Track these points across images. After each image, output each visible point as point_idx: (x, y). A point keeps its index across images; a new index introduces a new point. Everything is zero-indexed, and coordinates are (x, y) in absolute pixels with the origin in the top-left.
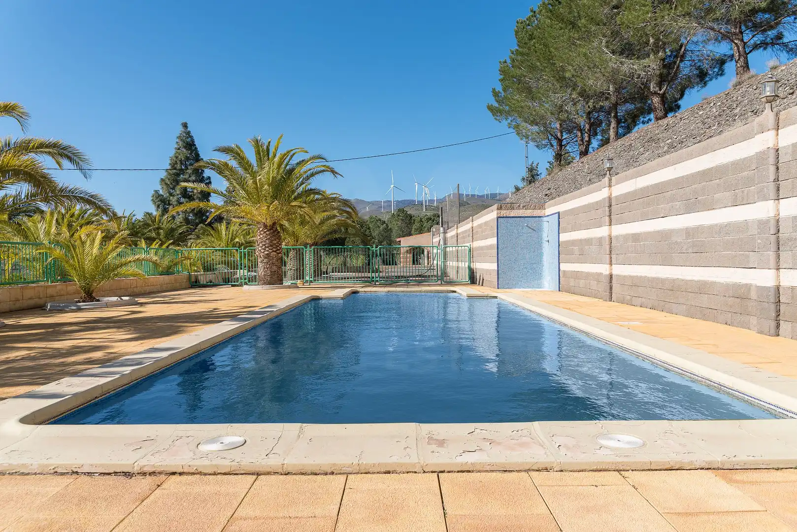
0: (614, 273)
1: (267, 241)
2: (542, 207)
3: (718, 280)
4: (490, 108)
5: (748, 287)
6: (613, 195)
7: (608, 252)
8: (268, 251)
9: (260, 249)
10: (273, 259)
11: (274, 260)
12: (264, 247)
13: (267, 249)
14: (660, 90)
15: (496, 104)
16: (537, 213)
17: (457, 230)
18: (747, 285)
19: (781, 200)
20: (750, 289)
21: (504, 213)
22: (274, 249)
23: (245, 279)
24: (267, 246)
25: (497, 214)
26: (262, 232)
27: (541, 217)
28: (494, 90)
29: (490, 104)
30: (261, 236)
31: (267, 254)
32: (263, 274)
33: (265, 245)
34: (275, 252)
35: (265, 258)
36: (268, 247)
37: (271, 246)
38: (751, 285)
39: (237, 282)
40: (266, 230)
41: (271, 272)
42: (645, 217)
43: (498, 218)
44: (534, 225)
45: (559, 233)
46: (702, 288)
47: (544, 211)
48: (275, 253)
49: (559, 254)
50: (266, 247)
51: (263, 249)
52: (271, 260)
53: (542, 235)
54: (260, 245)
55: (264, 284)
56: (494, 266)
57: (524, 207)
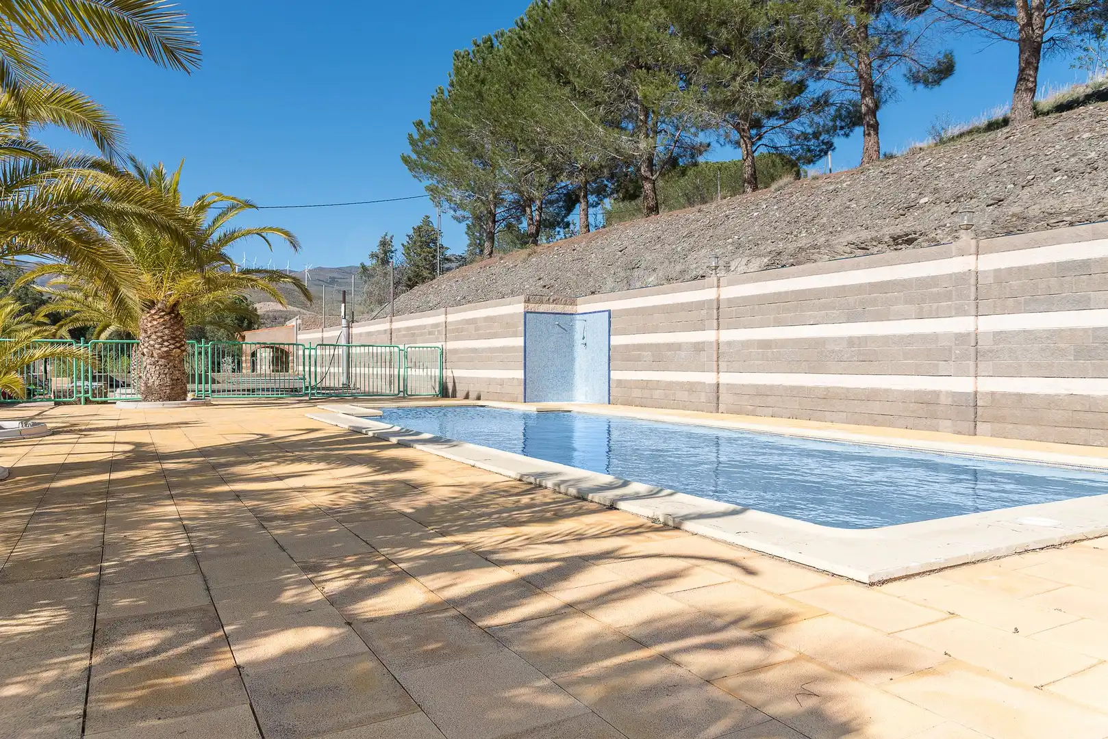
0: (722, 381)
1: (167, 331)
2: (573, 303)
3: (893, 388)
4: (406, 160)
5: (937, 394)
6: (721, 297)
7: (715, 359)
8: (167, 346)
9: (152, 342)
10: (175, 360)
11: (176, 362)
12: (160, 340)
13: (166, 344)
14: (652, 175)
15: (414, 157)
16: (568, 309)
17: (391, 325)
18: (934, 392)
19: (979, 317)
20: (938, 395)
21: (532, 307)
22: (178, 345)
23: (87, 392)
24: (165, 338)
25: (525, 308)
26: (156, 317)
27: (573, 314)
28: (410, 136)
29: (405, 155)
30: (155, 323)
31: (166, 352)
32: (157, 383)
33: (161, 337)
34: (179, 348)
35: (162, 358)
36: (167, 341)
37: (173, 338)
38: (941, 392)
39: (71, 396)
40: (163, 314)
41: (172, 380)
42: (779, 323)
43: (526, 313)
44: (565, 323)
45: (609, 336)
46: (872, 395)
47: (575, 307)
48: (179, 351)
49: (609, 360)
50: (164, 341)
51: (159, 344)
52: (171, 361)
53: (573, 336)
54: (154, 337)
55: (160, 399)
56: (520, 374)
57: (554, 301)
